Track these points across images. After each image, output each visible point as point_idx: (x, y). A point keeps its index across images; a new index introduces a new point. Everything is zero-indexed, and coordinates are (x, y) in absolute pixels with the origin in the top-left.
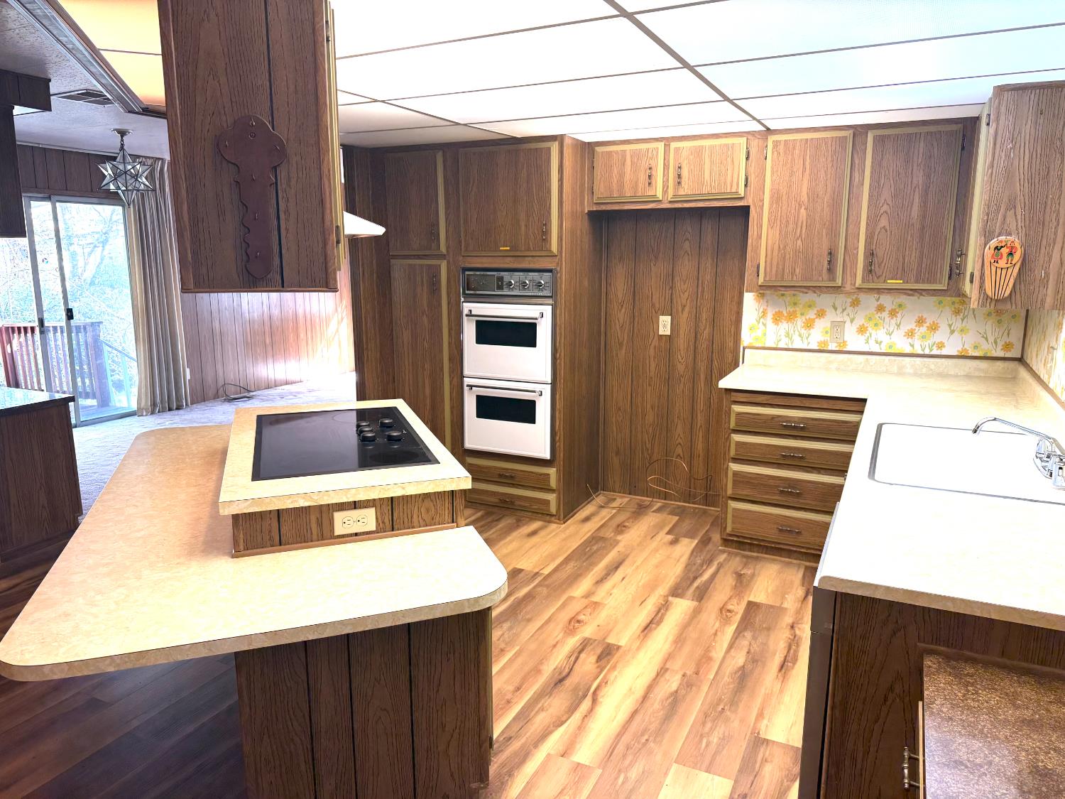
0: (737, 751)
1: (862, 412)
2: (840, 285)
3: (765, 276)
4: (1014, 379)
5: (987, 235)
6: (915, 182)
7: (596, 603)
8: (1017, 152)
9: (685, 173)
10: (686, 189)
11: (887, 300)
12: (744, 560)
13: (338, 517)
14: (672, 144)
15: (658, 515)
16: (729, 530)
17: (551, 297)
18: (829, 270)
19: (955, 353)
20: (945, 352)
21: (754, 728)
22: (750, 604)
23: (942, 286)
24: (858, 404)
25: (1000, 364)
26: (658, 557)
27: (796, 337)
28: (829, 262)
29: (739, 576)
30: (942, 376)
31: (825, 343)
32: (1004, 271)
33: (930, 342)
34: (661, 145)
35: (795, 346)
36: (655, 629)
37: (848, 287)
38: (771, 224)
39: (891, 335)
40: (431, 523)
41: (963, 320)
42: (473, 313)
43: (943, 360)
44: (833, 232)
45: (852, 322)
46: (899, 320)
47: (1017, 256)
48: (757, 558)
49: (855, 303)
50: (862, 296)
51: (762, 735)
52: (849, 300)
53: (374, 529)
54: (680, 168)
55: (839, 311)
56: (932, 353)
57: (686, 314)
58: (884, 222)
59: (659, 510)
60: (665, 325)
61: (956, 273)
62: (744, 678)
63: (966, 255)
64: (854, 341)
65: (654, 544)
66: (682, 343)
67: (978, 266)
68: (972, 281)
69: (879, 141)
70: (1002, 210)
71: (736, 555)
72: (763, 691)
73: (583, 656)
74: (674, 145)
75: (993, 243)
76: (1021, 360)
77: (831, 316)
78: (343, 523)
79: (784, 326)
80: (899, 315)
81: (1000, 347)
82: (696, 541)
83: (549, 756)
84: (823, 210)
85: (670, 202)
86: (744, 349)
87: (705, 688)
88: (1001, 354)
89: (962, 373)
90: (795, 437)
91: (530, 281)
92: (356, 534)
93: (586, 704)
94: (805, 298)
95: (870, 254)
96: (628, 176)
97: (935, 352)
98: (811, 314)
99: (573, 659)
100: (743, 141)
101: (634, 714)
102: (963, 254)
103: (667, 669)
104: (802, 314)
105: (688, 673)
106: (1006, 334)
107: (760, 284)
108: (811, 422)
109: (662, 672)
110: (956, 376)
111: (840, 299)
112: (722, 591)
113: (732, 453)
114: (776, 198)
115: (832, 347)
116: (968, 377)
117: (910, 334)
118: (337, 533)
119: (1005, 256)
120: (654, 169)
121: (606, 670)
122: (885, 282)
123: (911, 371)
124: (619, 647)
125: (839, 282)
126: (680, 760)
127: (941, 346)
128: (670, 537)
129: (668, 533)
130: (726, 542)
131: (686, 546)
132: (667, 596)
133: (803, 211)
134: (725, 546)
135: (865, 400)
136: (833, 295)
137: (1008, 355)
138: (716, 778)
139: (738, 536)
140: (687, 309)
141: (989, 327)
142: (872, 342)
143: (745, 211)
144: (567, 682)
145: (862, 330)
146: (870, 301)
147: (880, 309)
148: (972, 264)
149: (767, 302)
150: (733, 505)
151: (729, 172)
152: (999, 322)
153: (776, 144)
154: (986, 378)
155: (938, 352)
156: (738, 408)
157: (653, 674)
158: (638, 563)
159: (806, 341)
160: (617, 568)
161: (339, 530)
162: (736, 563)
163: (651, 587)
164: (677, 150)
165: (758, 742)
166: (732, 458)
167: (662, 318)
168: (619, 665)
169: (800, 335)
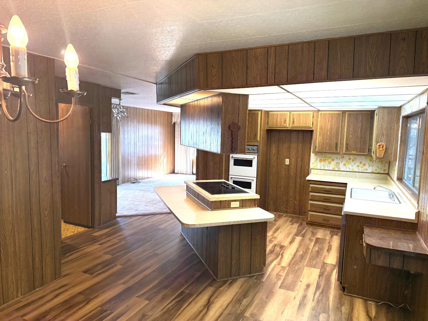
0: (320, 265)
1: (346, 187)
2: (339, 152)
3: (318, 149)
4: (387, 179)
5: (377, 142)
6: (359, 126)
7: (275, 237)
8: (383, 123)
9: (295, 120)
10: (296, 125)
11: (351, 157)
12: (313, 229)
13: (232, 203)
14: (291, 112)
15: (286, 217)
16: (309, 220)
17: (257, 153)
18: (336, 148)
19: (371, 172)
20: (367, 171)
21: (323, 261)
22: (317, 238)
23: (367, 154)
24: (345, 185)
25: (383, 175)
26: (289, 227)
27: (326, 166)
28: (336, 146)
29: (312, 232)
30: (367, 178)
31: (334, 168)
32: (381, 151)
33: (364, 168)
34: (288, 113)
35: (326, 169)
36: (293, 243)
37: (341, 153)
38: (320, 136)
39: (353, 166)
40: (250, 206)
41: (372, 163)
42: (233, 157)
43: (367, 174)
44: (337, 139)
45: (342, 162)
46: (355, 162)
47: (384, 147)
48: (316, 228)
49: (343, 157)
50: (345, 156)
51: (325, 262)
52: (341, 156)
53: (239, 206)
54: (294, 119)
55: (338, 159)
56: (364, 172)
57: (294, 158)
58: (351, 136)
59: (285, 216)
60: (287, 161)
61: (370, 150)
62: (318, 252)
63: (372, 146)
64: (342, 168)
65: (287, 224)
66: (292, 167)
67: (375, 149)
68: (373, 153)
69: (349, 115)
70: (380, 136)
71: (311, 227)
72: (324, 255)
73: (276, 247)
74: (292, 113)
75: (378, 144)
76: (388, 174)
77: (336, 161)
78: (233, 205)
79: (323, 163)
80: (355, 161)
81: (382, 170)
82: (298, 224)
83: (275, 265)
84: (334, 132)
85: (291, 128)
86: (311, 169)
87: (309, 254)
88: (382, 172)
89: (372, 177)
90: (328, 194)
91: (251, 148)
92: (235, 208)
93: (280, 256)
94: (328, 155)
95: (347, 144)
96: (279, 120)
97: (365, 171)
98: (330, 160)
99: (273, 248)
100: (312, 113)
101: (293, 258)
102: (371, 146)
103: (298, 250)
104: (328, 160)
105: (304, 251)
106: (384, 167)
107: (316, 151)
108: (332, 189)
109: (297, 251)
110: (371, 178)
111: (338, 156)
112: (309, 235)
113: (310, 198)
114: (321, 129)
115: (336, 169)
116: (374, 178)
117: (358, 166)
118: (231, 207)
119: (381, 147)
120: (286, 119)
121: (283, 250)
122: (351, 152)
123: (359, 176)
124: (285, 246)
125: (338, 152)
126: (307, 266)
127: (367, 170)
128: (291, 223)
129: (290, 222)
130: (307, 224)
131: (296, 226)
132: (294, 236)
133: (328, 132)
134: (307, 225)
135: (347, 184)
136: (337, 155)
137: (385, 173)
138: (316, 269)
139: (311, 222)
140: (294, 157)
141: (380, 165)
142: (347, 168)
143: (312, 131)
144: (274, 252)
145: (345, 165)
146: (347, 157)
147: (350, 159)
148: (373, 149)
149: (318, 156)
150: (310, 213)
151: (308, 121)
152: (382, 163)
153: (321, 114)
154: (379, 179)
155: (366, 172)
156: (311, 185)
157: (295, 251)
158: (284, 228)
159: (329, 168)
160: (278, 230)
161: (232, 206)
162: (311, 229)
163: (289, 234)
164: (293, 114)
165: (324, 264)
166: (310, 200)
167: (286, 160)
168: (286, 249)
169: (327, 166)
